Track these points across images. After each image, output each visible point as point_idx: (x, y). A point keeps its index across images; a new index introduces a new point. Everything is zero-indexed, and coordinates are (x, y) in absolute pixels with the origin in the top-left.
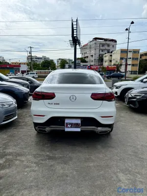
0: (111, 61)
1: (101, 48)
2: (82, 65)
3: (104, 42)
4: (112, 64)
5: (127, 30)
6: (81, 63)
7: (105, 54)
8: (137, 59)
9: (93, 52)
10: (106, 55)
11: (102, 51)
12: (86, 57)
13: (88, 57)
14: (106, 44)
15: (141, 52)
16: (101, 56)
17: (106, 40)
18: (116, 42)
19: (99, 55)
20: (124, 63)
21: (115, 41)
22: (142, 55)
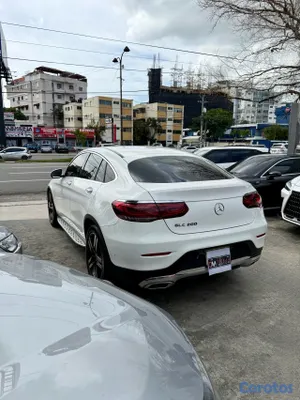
0: (80, 119)
1: (57, 90)
2: (18, 125)
3: (62, 79)
4: (85, 126)
5: (115, 61)
6: (16, 121)
7: (67, 103)
8: (129, 118)
9: (38, 98)
10: (69, 105)
11: (59, 97)
12: (23, 107)
13: (27, 107)
14: (67, 83)
15: (134, 104)
16: (57, 107)
17: (64, 74)
18: (86, 80)
19: (54, 105)
20: (109, 125)
21: (84, 80)
22: (135, 111)
